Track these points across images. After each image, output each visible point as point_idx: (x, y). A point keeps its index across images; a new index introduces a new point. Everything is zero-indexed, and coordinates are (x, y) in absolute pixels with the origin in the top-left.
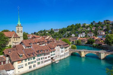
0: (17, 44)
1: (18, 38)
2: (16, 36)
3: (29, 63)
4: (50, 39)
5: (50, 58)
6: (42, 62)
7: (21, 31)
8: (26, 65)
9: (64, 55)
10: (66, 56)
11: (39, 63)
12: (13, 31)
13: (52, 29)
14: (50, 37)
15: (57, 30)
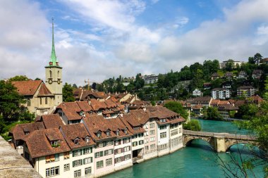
0: (46, 113)
1: (49, 98)
2: (46, 93)
3: (74, 164)
4: (132, 102)
5: (130, 152)
6: (109, 162)
7: (59, 79)
8: (67, 167)
9: (168, 145)
10: (173, 149)
11: (100, 164)
12: (37, 79)
13: (139, 76)
14: (132, 98)
15: (151, 77)
